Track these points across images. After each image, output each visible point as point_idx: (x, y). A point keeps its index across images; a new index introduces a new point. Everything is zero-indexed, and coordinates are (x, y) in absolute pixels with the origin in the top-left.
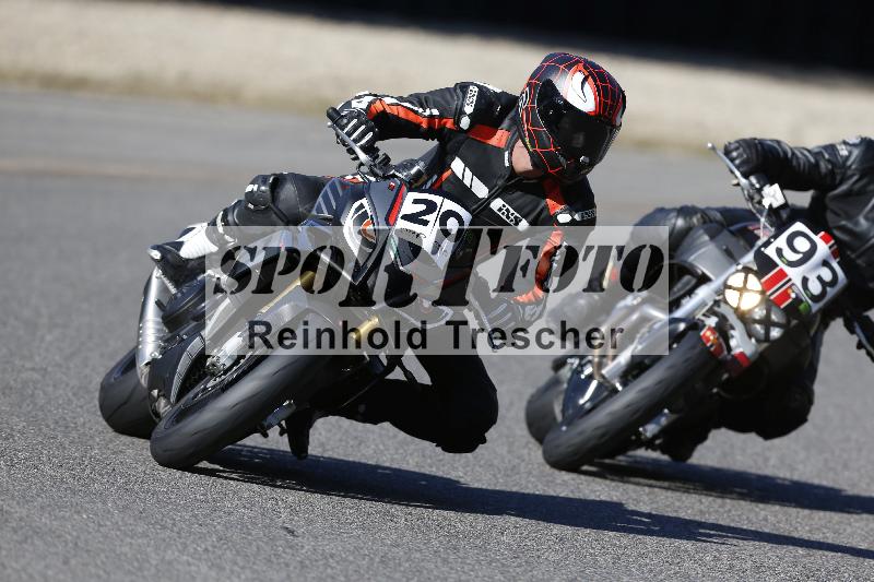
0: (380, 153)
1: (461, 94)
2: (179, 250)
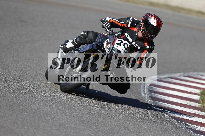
0: (111, 30)
1: (128, 20)
2: (66, 46)
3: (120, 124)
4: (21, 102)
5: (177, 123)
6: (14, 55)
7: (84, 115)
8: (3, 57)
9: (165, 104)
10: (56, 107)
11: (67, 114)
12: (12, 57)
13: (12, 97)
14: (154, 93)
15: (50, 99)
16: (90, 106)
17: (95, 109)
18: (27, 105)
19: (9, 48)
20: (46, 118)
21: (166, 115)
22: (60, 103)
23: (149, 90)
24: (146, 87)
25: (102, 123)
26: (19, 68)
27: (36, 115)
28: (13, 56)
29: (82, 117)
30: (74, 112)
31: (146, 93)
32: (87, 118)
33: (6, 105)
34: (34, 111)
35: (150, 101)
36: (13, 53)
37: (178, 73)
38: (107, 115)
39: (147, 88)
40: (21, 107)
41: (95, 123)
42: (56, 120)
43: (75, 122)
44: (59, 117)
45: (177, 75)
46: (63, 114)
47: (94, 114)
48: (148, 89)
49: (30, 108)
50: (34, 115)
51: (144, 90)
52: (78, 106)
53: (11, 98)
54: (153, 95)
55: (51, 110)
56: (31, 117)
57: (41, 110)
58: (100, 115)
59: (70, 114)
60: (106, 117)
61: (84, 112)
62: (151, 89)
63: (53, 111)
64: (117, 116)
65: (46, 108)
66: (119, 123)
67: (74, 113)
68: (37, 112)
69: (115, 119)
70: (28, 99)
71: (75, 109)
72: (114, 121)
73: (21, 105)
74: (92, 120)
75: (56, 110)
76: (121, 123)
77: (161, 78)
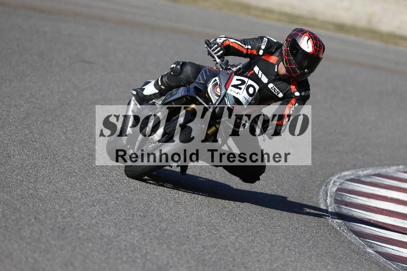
0: (225, 59)
1: (260, 41)
2: (143, 91)
3: (277, 266)
4: (82, 222)
5: (391, 265)
6: (68, 129)
7: (207, 249)
8: (46, 132)
9: (368, 227)
10: (150, 232)
11: (173, 247)
12: (64, 133)
13: (64, 212)
14: (346, 205)
15: (138, 216)
16: (218, 230)
17: (228, 237)
18: (93, 229)
19: (57, 115)
20: (130, 254)
21: (368, 250)
22: (158, 224)
23: (335, 199)
24: (328, 193)
25: (243, 264)
26: (77, 155)
27: (111, 249)
28: (65, 130)
29: (203, 252)
30: (187, 243)
31: (330, 206)
32: (213, 254)
33: (52, 229)
34: (106, 240)
35: (337, 222)
36: (65, 124)
37: (393, 165)
38: (252, 250)
39: (331, 196)
40: (81, 232)
41: (228, 265)
42: (150, 260)
43: (188, 262)
44: (156, 254)
45: (391, 170)
46: (165, 246)
47: (226, 247)
48: (333, 198)
49: (98, 234)
50: (107, 248)
51: (326, 200)
52: (195, 232)
53: (61, 215)
54: (343, 210)
55: (140, 238)
56: (101, 251)
57: (122, 239)
58: (239, 249)
59: (177, 246)
60: (250, 254)
61: (205, 244)
62: (339, 197)
63: (145, 240)
64: (271, 252)
65: (131, 234)
66: (275, 265)
67: (185, 244)
68: (112, 242)
69: (267, 256)
70: (95, 217)
71: (188, 237)
72: (265, 260)
73: (80, 228)
74: (221, 259)
75: (151, 239)
76: (280, 267)
77: (359, 176)
